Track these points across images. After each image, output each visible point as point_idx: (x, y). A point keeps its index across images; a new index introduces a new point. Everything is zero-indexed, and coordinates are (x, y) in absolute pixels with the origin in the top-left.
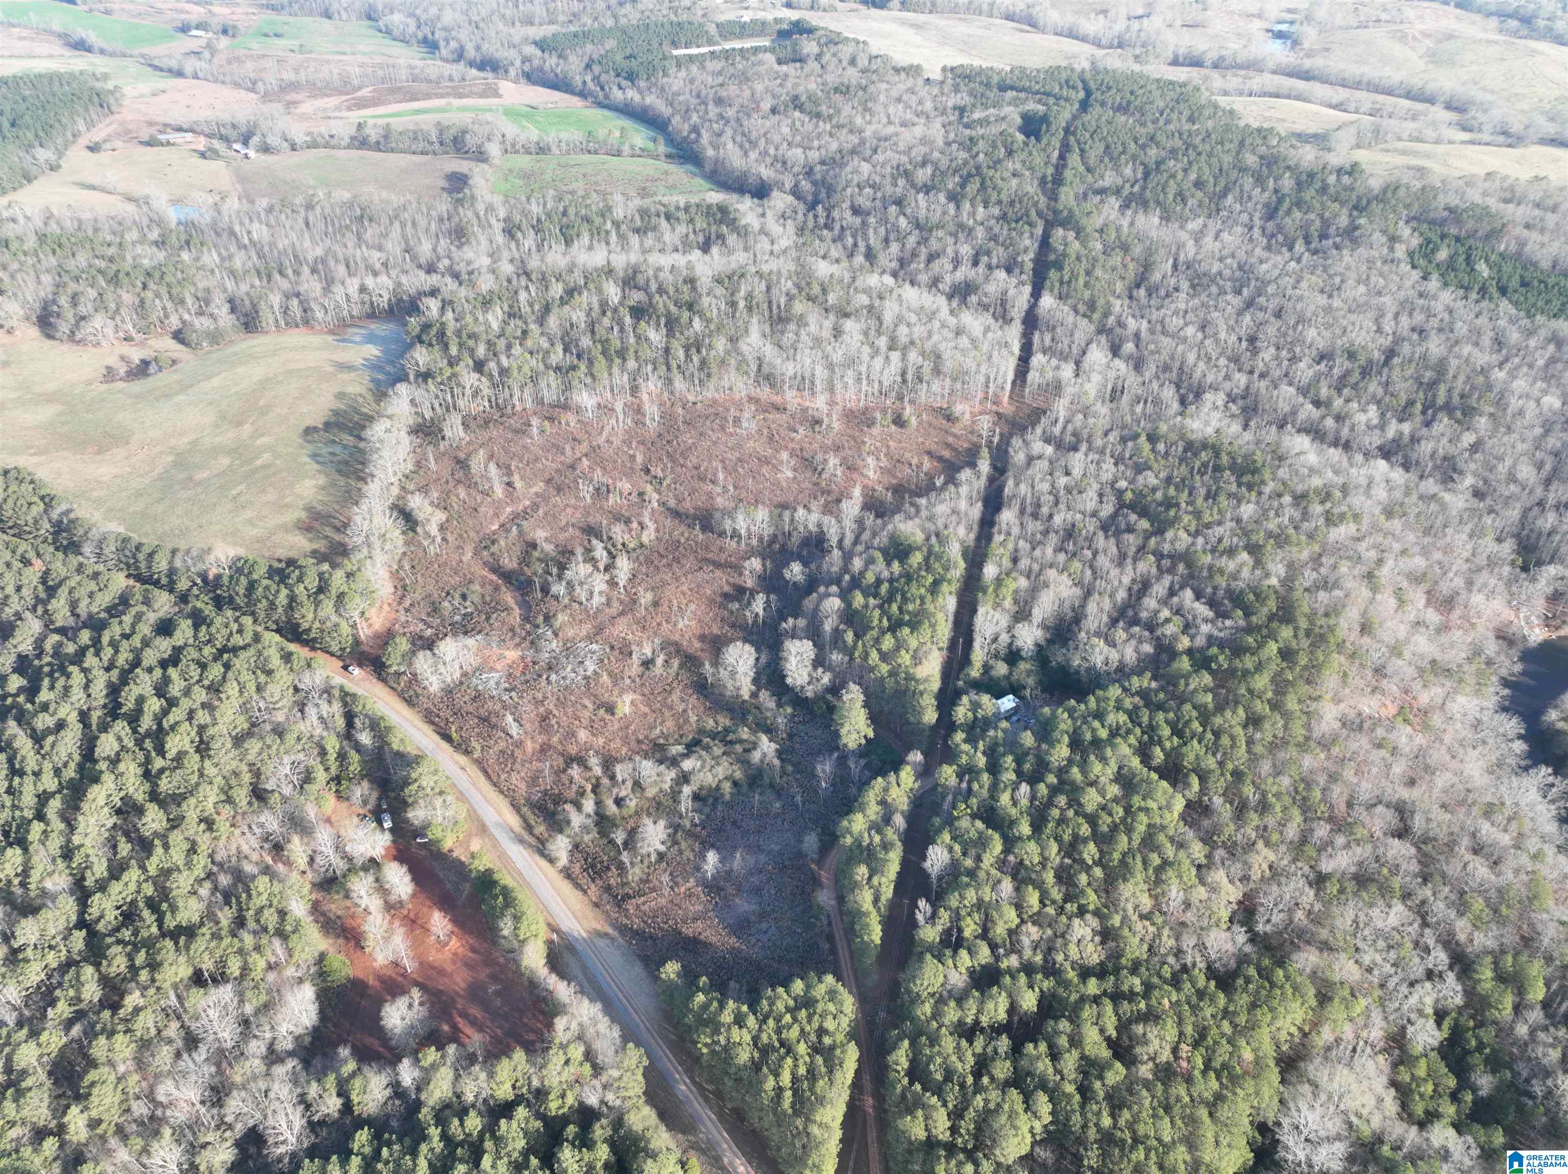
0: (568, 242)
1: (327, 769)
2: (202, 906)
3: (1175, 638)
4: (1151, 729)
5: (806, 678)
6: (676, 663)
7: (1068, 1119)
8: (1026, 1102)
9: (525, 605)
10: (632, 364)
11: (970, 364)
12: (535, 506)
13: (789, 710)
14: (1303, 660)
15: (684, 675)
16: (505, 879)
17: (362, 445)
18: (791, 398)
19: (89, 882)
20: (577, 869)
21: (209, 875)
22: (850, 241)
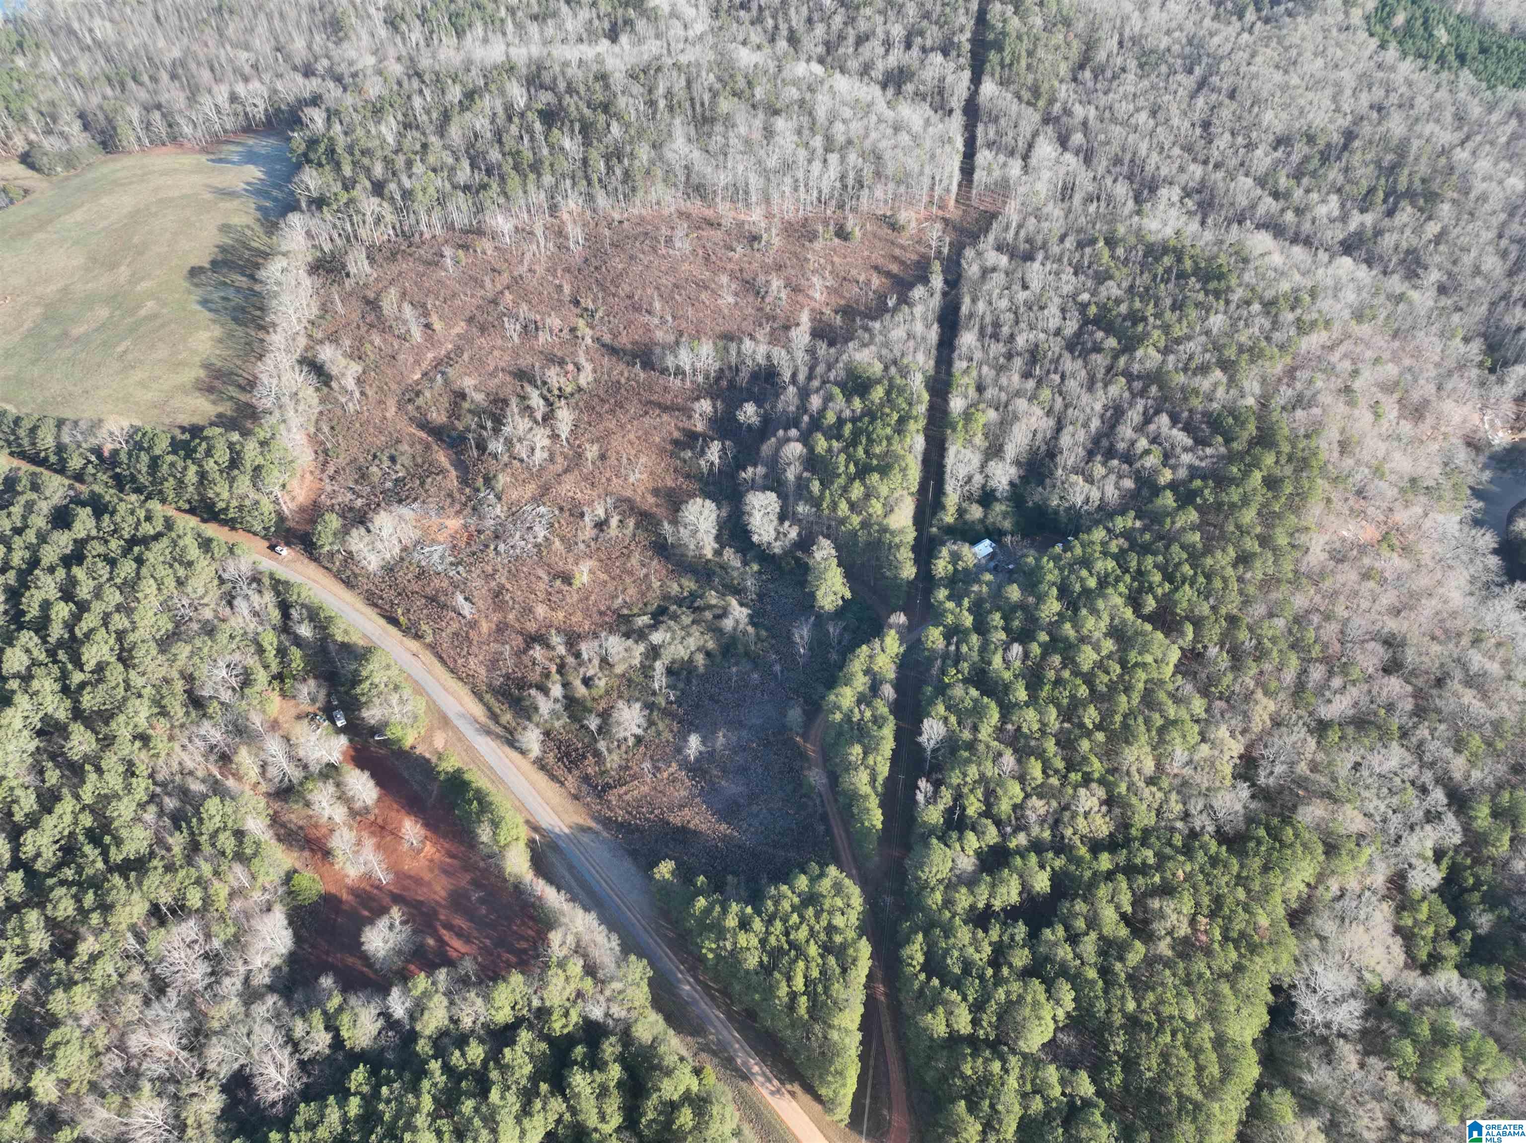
0: (460, 34)
1: (266, 667)
2: (149, 834)
3: (1156, 471)
4: (1140, 574)
5: (773, 534)
6: (631, 523)
7: (1092, 1006)
8: (1048, 991)
9: (461, 466)
10: (548, 179)
11: (913, 165)
12: (459, 350)
13: (756, 567)
14: (1288, 489)
15: (641, 536)
16: (478, 779)
17: (257, 288)
18: (724, 210)
19: (18, 817)
20: (551, 758)
21: (153, 798)
22: (770, 22)
